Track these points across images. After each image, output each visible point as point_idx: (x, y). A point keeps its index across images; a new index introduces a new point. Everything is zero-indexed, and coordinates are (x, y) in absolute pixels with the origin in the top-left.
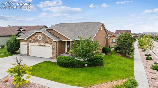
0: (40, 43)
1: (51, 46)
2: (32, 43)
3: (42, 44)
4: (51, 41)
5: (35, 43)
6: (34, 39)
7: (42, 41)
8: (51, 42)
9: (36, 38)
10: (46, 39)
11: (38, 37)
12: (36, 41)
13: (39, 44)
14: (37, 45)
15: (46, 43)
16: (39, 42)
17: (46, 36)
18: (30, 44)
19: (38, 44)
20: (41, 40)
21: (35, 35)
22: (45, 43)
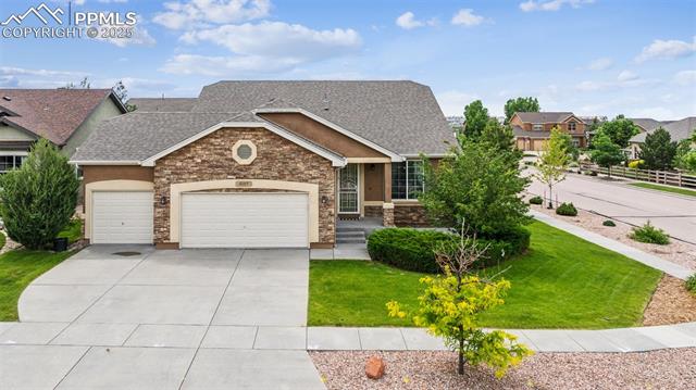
0: (245, 177)
1: (313, 188)
2: (195, 180)
3: (256, 184)
4: (313, 167)
5: (211, 179)
6: (203, 161)
7: (256, 170)
8: (313, 172)
9: (221, 154)
10: (285, 159)
11: (235, 149)
12: (219, 170)
13: (241, 184)
14: (228, 190)
15: (281, 177)
16: (241, 172)
17: (288, 142)
18: (175, 190)
19: (232, 183)
20: (252, 164)
21: (213, 140)
22: (275, 178)
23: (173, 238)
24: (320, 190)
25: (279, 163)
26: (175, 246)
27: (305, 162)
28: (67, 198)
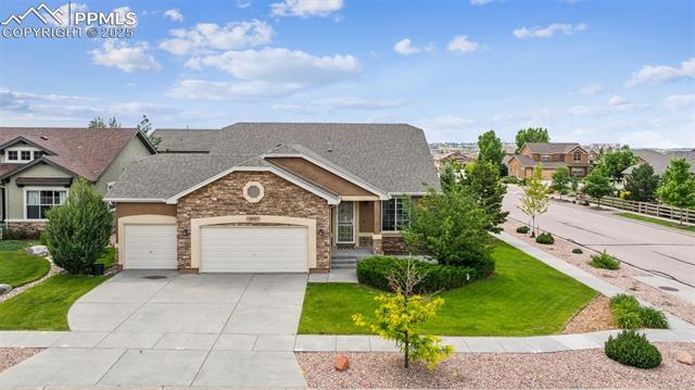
0: (254, 213)
1: (312, 223)
2: (212, 215)
3: (264, 219)
4: (312, 205)
5: (226, 214)
6: (219, 200)
7: (263, 207)
8: (312, 209)
9: (235, 194)
10: (288, 198)
11: (245, 189)
12: (232, 207)
13: (251, 219)
14: (240, 224)
15: (285, 213)
16: (251, 209)
17: (290, 184)
18: (195, 223)
19: (243, 218)
20: (260, 202)
21: (226, 182)
22: (280, 214)
23: (194, 264)
24: (318, 224)
25: (283, 201)
26: (196, 271)
27: (305, 200)
28: (103, 231)
